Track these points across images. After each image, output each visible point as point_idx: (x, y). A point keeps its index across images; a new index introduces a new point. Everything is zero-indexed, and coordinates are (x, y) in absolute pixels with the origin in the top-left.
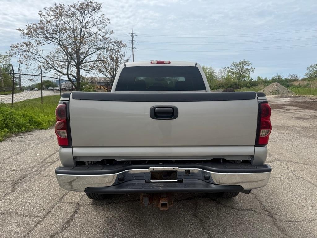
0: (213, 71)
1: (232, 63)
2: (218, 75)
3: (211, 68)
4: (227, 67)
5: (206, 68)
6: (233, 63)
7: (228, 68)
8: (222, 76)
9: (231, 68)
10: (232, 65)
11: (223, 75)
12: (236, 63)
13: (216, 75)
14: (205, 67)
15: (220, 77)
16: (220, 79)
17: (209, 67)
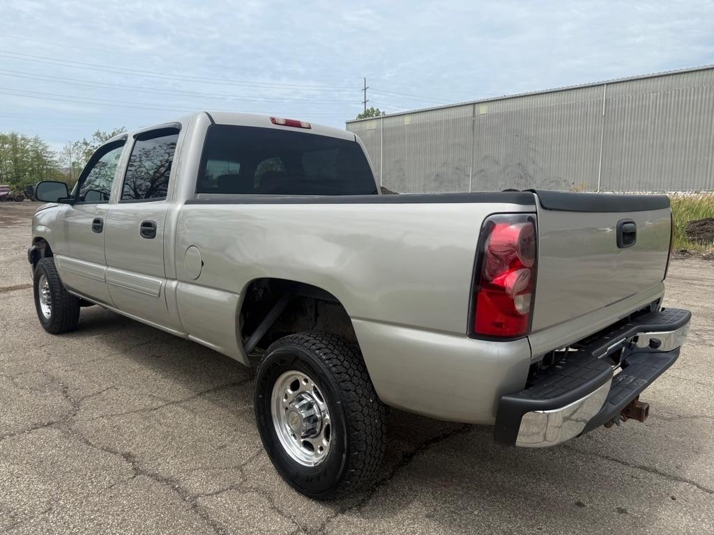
0: (43, 150)
1: (94, 133)
2: (62, 160)
3: (36, 141)
4: (82, 141)
5: (23, 139)
6: (98, 134)
7: (86, 144)
8: (74, 164)
9: (92, 144)
10: (95, 137)
11: (73, 160)
12: (105, 133)
13: (55, 159)
14: (19, 137)
15: (67, 165)
16: (67, 169)
17: (30, 136)
